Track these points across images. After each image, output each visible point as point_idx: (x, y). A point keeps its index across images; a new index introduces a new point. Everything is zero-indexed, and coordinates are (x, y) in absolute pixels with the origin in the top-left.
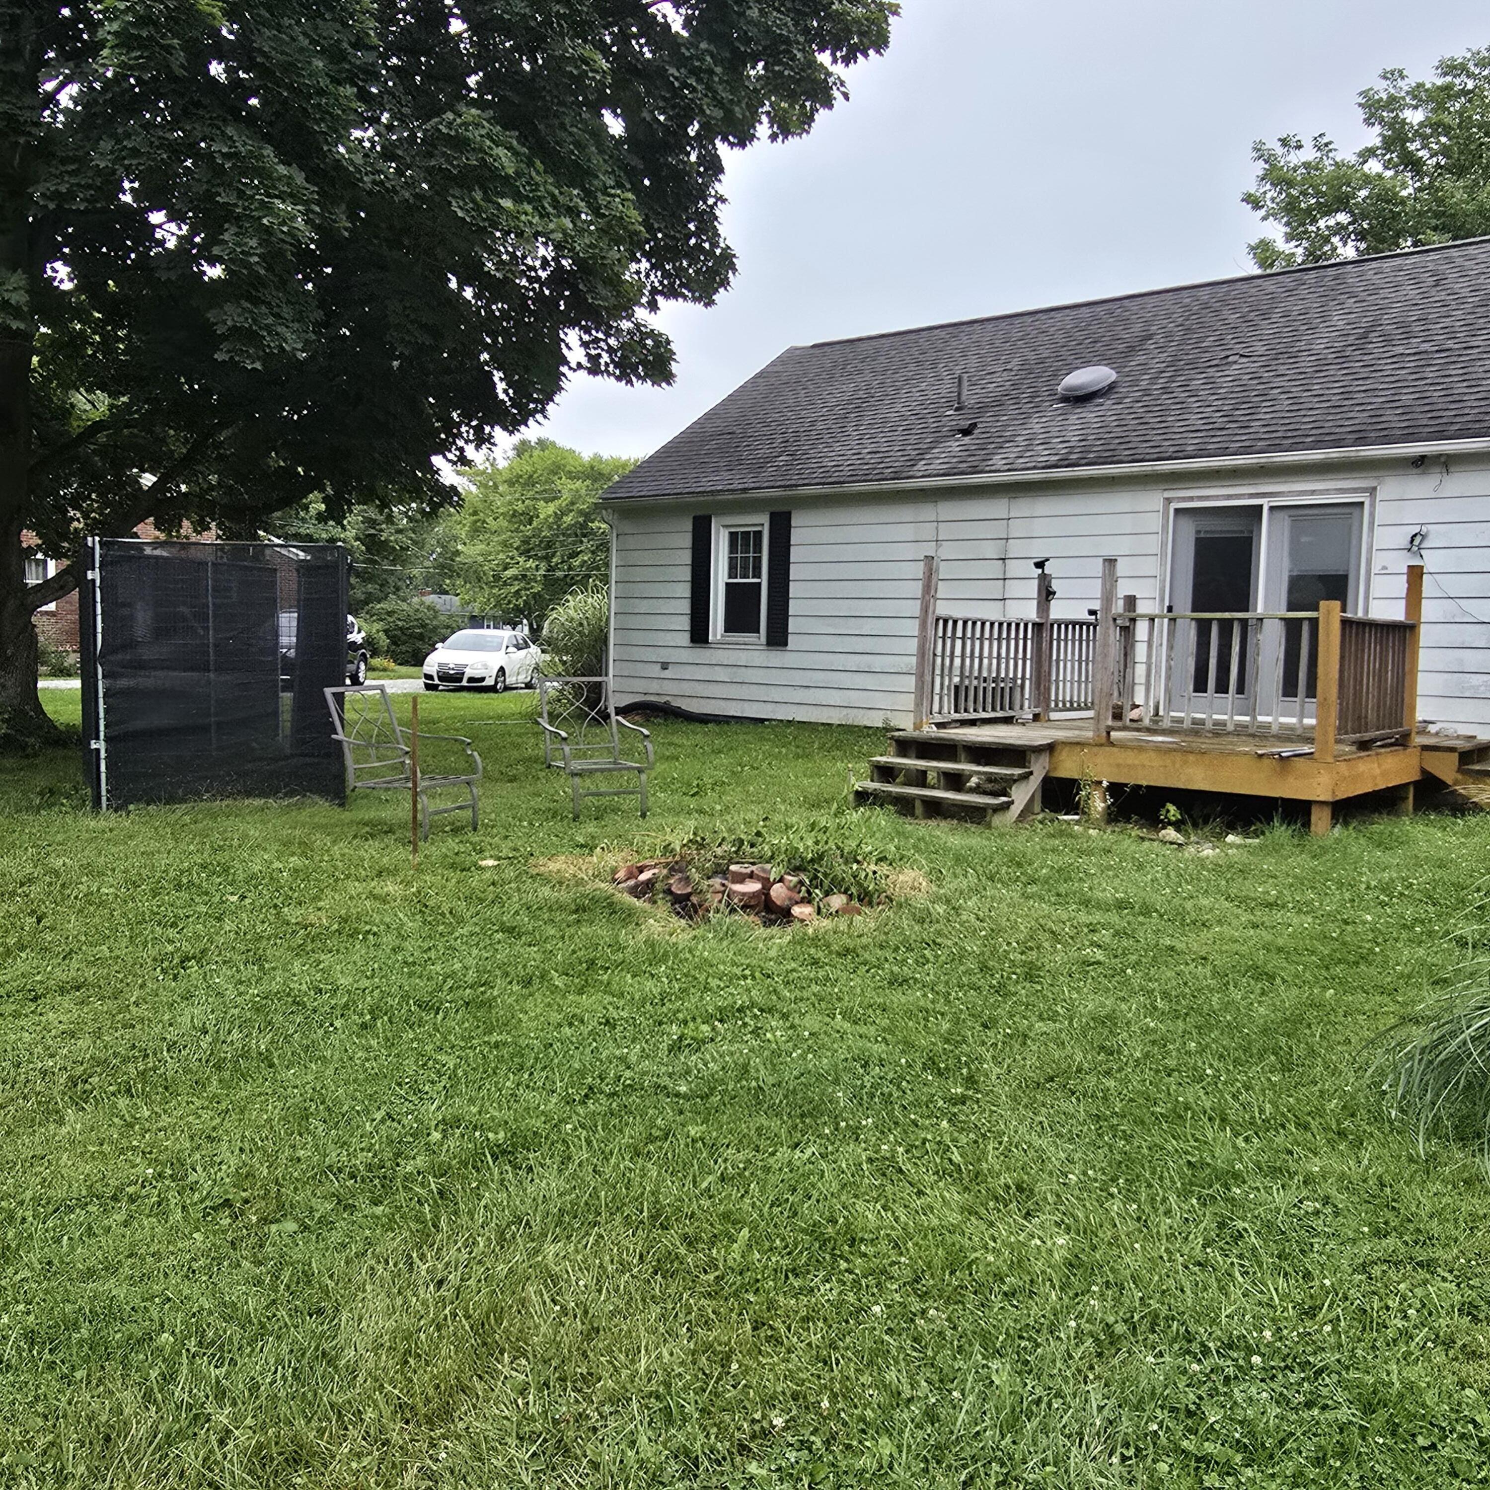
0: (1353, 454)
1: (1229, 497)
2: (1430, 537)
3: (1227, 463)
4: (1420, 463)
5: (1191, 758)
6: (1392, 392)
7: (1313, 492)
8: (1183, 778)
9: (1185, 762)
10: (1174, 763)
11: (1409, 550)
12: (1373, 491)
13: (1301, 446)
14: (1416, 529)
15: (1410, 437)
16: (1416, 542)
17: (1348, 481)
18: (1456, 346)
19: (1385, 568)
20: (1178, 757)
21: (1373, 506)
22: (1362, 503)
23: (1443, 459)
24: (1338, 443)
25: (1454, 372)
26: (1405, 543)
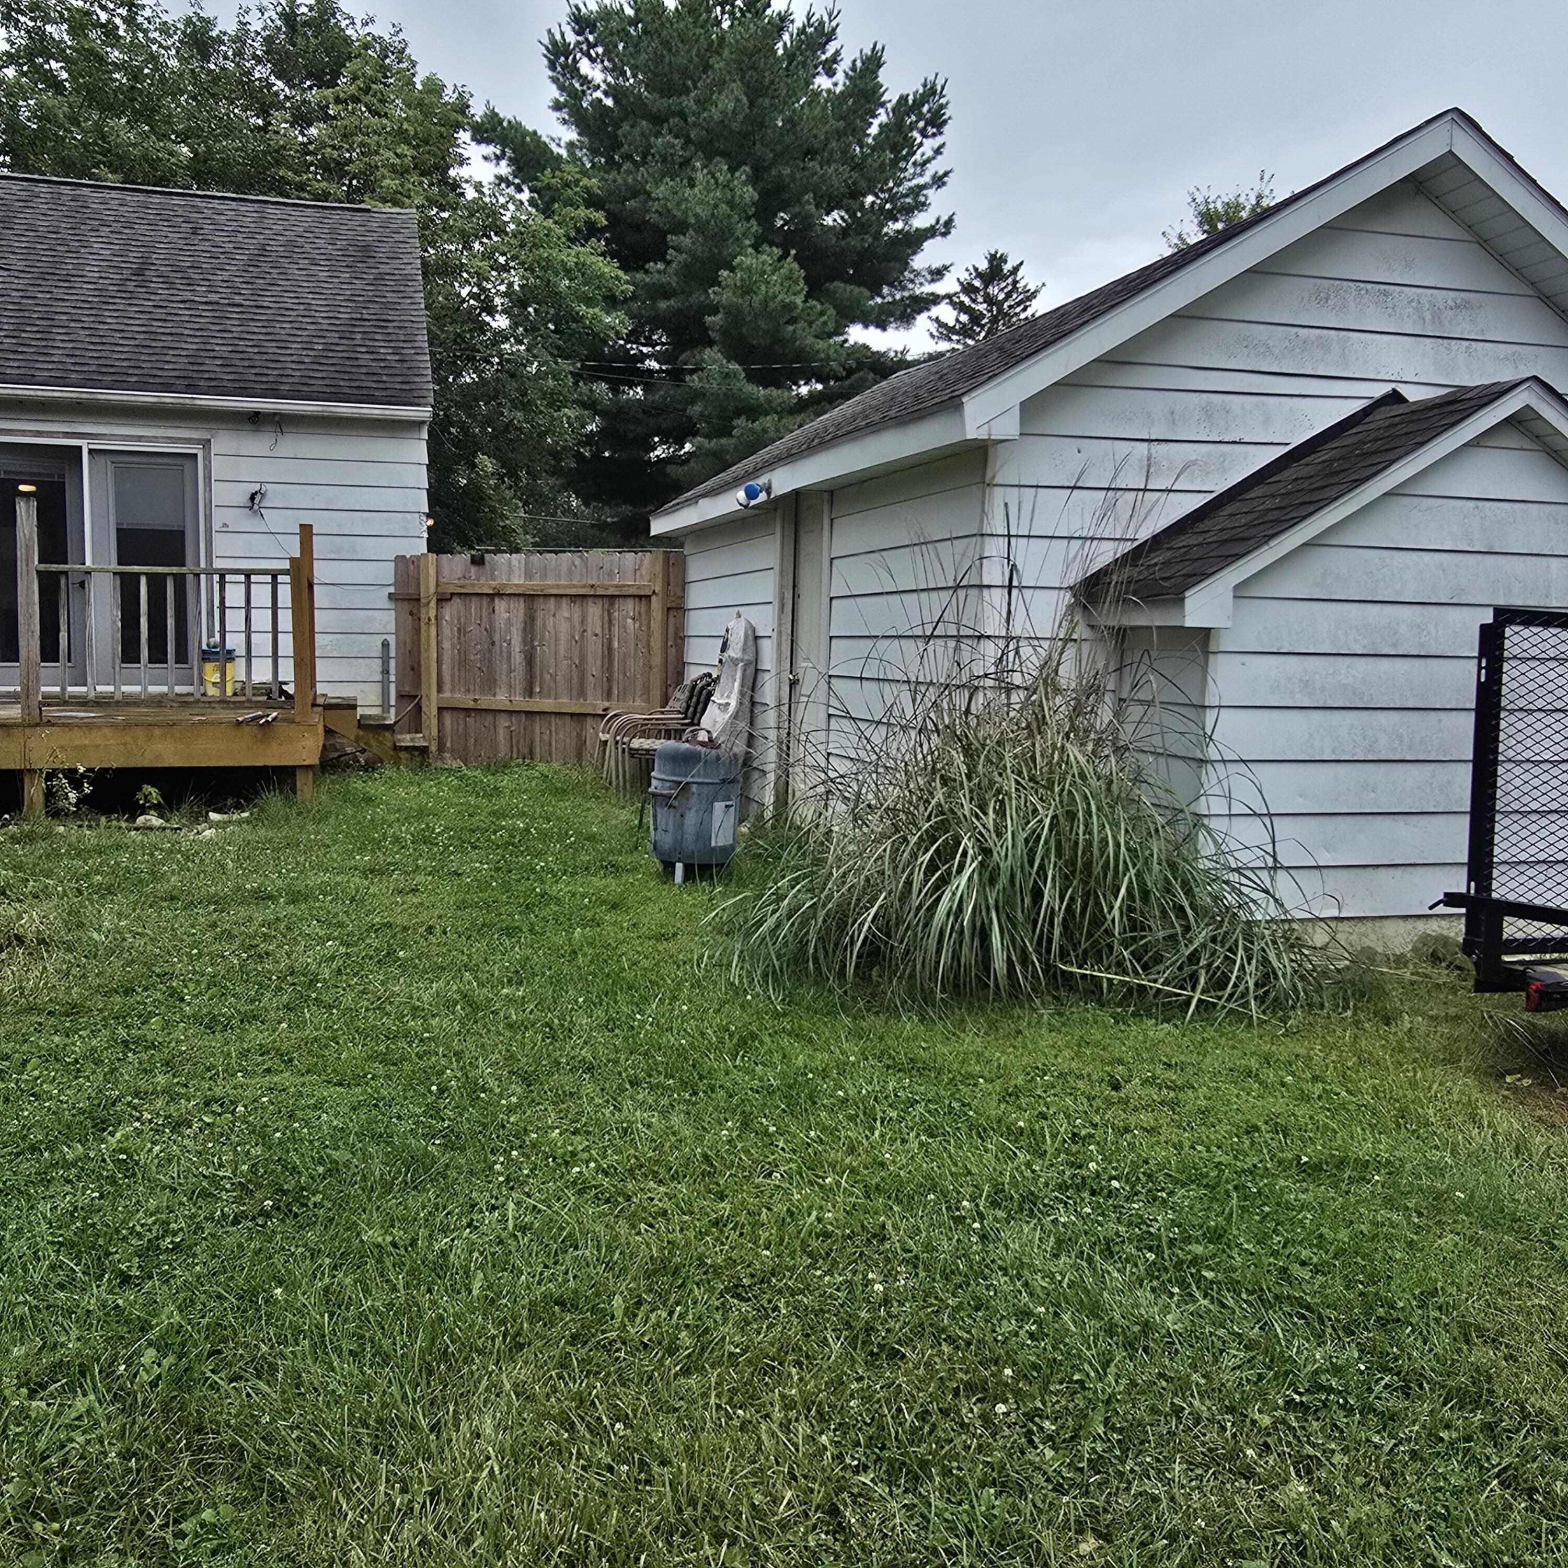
0: (187, 401)
1: (39, 434)
2: (269, 496)
3: (40, 393)
4: (255, 420)
5: (157, 731)
6: (201, 340)
7: (140, 438)
8: (148, 755)
9: (150, 738)
10: (135, 739)
11: (251, 508)
12: (206, 444)
13: (125, 385)
14: (256, 487)
15: (244, 392)
16: (257, 501)
17: (179, 430)
18: (247, 303)
19: (225, 525)
20: (140, 733)
21: (207, 458)
22: (196, 455)
23: (277, 418)
24: (167, 387)
25: (256, 330)
26: (244, 500)
